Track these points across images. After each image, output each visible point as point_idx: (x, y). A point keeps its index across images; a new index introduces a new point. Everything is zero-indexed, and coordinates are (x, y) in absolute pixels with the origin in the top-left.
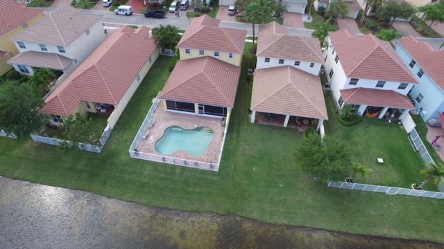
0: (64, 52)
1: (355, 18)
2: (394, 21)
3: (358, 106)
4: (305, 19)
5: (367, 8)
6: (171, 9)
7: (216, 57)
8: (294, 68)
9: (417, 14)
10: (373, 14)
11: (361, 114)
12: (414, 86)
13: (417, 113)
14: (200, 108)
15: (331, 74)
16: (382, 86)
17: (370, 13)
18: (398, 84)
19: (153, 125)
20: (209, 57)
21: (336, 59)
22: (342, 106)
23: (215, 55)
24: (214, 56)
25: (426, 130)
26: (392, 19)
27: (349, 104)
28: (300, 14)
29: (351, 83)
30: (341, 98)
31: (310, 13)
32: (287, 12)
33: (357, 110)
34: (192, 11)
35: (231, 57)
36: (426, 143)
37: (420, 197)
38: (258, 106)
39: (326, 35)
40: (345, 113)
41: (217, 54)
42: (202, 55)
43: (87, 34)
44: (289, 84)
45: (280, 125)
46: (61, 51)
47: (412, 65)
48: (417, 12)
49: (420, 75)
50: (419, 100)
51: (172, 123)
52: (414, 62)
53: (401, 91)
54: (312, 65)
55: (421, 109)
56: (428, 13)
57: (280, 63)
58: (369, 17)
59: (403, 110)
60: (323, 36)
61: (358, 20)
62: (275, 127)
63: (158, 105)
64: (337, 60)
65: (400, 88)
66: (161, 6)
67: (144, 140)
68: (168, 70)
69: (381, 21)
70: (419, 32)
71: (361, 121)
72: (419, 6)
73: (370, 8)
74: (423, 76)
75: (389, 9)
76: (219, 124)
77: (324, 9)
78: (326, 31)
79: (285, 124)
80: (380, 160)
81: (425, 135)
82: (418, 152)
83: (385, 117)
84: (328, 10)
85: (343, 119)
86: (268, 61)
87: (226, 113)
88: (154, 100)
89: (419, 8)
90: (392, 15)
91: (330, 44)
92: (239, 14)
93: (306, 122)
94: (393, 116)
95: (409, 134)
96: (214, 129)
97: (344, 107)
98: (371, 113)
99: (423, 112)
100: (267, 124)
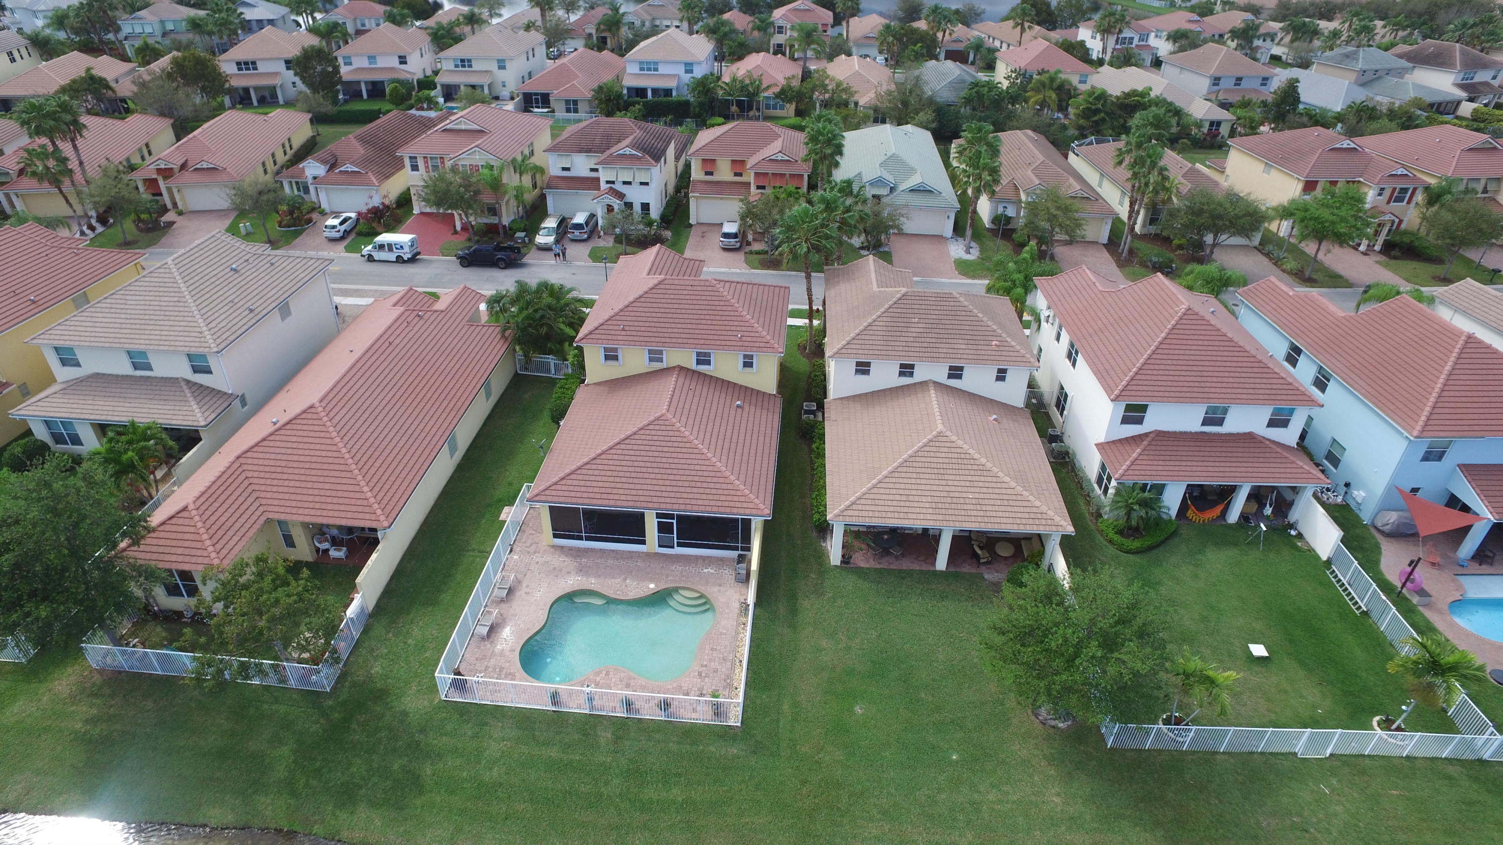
0: (210, 372)
1: (1105, 241)
2: (1214, 245)
3: (1159, 489)
4: (957, 250)
5: (1133, 213)
6: (542, 239)
7: (702, 368)
8: (947, 387)
9: (1273, 227)
10: (1153, 229)
11: (1174, 513)
12: (1310, 418)
13: (1339, 499)
14: (664, 528)
15: (1062, 401)
16: (1220, 422)
17: (1144, 225)
18: (1265, 413)
19: (511, 591)
20: (681, 368)
21: (1069, 356)
22: (1111, 491)
23: (699, 362)
24: (693, 366)
25: (1377, 548)
26: (1209, 239)
27: (1129, 482)
28: (939, 238)
29: (1125, 420)
30: (1103, 467)
31: (969, 232)
32: (901, 233)
33: (1158, 500)
34: (607, 242)
35: (748, 364)
36: (1385, 586)
37: (1408, 757)
38: (847, 508)
39: (1028, 287)
40: (1122, 512)
41: (703, 359)
42: (657, 366)
43: (283, 319)
44: (940, 434)
45: (925, 567)
46: (196, 370)
47: (1292, 359)
48: (1271, 219)
49: (1321, 384)
50: (1335, 461)
51: (572, 582)
52: (1298, 351)
53: (1276, 434)
54: (1001, 375)
55: (1347, 485)
56: (1302, 221)
57: (901, 374)
58: (1143, 237)
59: (1294, 489)
60: (1019, 290)
61: (1112, 245)
62: (910, 573)
63: (522, 527)
64: (1072, 356)
65: (1272, 424)
66: (509, 232)
67: (483, 639)
68: (546, 416)
69: (1180, 247)
70: (1290, 273)
71: (1174, 534)
72: (1274, 203)
73: (1142, 212)
74: (1332, 386)
75: (1195, 211)
76: (728, 574)
77: (1008, 220)
78: (1028, 278)
79: (942, 562)
80: (1258, 650)
81: (1377, 562)
82: (1365, 614)
83: (1244, 517)
84: (1022, 222)
85: (1120, 532)
86: (866, 372)
87: (747, 539)
88: (508, 514)
89: (1275, 209)
90: (1208, 229)
91: (1044, 313)
92: (757, 247)
93: (1004, 551)
94: (1268, 511)
95: (1329, 562)
96: (712, 591)
97: (1118, 493)
98: (1201, 509)
99: (1355, 493)
100: (884, 564)
